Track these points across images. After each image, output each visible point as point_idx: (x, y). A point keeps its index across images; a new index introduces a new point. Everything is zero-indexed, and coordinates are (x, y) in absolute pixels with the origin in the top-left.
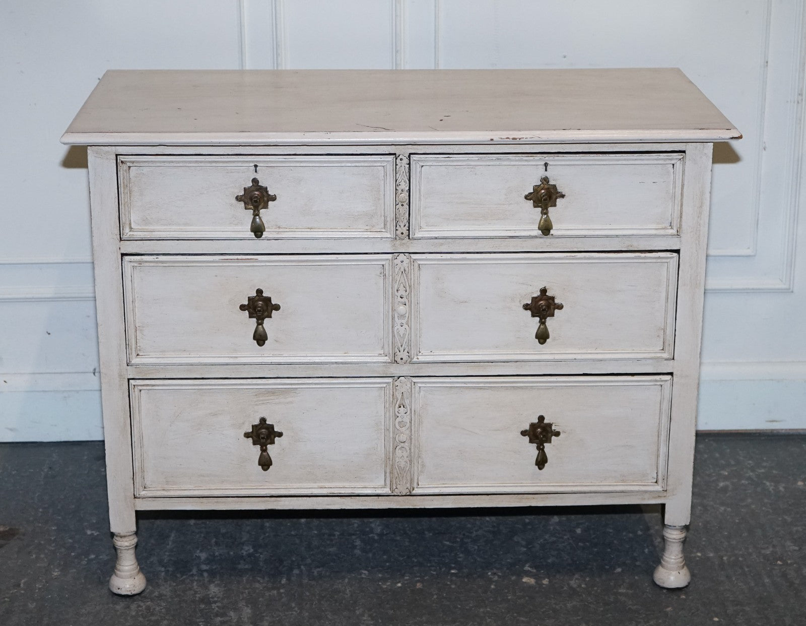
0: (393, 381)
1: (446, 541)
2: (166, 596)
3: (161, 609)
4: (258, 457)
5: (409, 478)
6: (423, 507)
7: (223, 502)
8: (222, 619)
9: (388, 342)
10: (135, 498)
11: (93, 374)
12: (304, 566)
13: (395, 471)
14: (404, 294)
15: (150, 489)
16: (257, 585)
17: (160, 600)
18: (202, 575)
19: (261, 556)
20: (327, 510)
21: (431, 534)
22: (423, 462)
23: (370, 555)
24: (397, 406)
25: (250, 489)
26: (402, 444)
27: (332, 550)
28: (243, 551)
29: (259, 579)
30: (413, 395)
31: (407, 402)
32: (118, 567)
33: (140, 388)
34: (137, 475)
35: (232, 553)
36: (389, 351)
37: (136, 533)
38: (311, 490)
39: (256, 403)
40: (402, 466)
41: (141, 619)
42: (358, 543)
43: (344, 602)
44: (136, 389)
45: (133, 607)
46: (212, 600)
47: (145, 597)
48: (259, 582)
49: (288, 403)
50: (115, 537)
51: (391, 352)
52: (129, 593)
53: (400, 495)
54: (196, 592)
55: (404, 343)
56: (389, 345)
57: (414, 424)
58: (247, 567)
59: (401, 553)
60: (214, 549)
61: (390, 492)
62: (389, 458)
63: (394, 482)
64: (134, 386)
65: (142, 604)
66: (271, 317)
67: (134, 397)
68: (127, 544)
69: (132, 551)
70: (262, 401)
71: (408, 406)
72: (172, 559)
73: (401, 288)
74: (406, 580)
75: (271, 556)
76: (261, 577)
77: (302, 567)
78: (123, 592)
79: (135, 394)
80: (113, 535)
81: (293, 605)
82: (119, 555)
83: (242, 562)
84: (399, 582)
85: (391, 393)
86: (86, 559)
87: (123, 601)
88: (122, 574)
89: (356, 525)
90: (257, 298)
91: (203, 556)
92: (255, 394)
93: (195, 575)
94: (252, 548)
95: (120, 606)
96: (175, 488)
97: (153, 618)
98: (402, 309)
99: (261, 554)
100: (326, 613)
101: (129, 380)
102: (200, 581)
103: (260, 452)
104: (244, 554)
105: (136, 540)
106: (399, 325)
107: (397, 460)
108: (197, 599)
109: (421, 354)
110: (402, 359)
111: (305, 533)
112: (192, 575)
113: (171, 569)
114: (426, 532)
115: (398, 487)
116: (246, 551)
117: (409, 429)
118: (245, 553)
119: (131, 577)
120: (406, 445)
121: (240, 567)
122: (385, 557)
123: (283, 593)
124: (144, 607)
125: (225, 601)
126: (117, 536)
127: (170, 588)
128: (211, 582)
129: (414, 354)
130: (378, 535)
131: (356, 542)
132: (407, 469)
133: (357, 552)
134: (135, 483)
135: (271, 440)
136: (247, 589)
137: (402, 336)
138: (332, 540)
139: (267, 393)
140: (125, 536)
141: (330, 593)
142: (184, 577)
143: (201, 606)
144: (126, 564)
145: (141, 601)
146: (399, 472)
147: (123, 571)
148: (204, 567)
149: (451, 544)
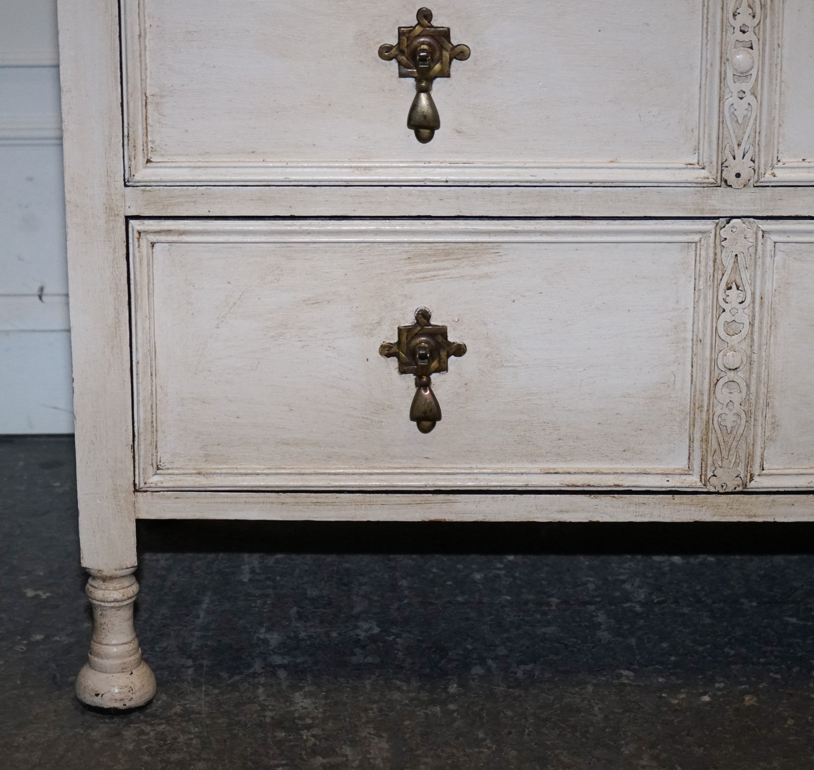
0: (716, 228)
1: (790, 616)
2: (199, 713)
3: (192, 739)
4: (410, 402)
5: (742, 455)
6: (770, 520)
7: (327, 504)
8: (325, 761)
9: (710, 135)
10: (136, 491)
11: (37, 298)
12: (492, 659)
13: (712, 437)
14: (751, 23)
15: (170, 471)
16: (396, 695)
17: (187, 721)
18: (274, 674)
19: (398, 640)
20: (560, 523)
21: (754, 604)
22: (773, 416)
23: (633, 641)
24: (723, 285)
25: (388, 474)
26: (732, 374)
27: (550, 630)
28: (358, 631)
29: (398, 683)
30: (759, 262)
31: (745, 276)
32: (96, 647)
33: (152, 238)
34: (142, 438)
35: (334, 634)
36: (710, 157)
37: (138, 574)
38: (525, 477)
39: (411, 276)
40: (729, 426)
41: (146, 758)
42: (601, 617)
43: (591, 729)
44: (144, 243)
45: (129, 733)
46: (299, 722)
47: (154, 716)
48: (399, 689)
49: (480, 277)
50: (90, 581)
51: (714, 159)
52: (119, 705)
53: (721, 491)
54: (264, 708)
55: (746, 138)
56: (710, 142)
57: (760, 329)
58: (369, 659)
59: (698, 638)
60: (296, 627)
61: (699, 484)
62: (702, 406)
63: (710, 462)
64: (139, 233)
65: (148, 729)
66: (448, 76)
67: (138, 260)
68: (117, 595)
69: (127, 613)
70: (422, 271)
71: (748, 288)
72: (209, 643)
73: (744, 10)
74: (719, 689)
75: (419, 640)
76: (402, 680)
77: (490, 662)
78: (107, 703)
79: (140, 250)
80: (86, 575)
81: (481, 735)
82: (100, 620)
83: (357, 650)
84: (705, 694)
85: (711, 255)
86: (25, 642)
87: (105, 723)
88: (107, 663)
89: (591, 586)
90: (418, 30)
91: (274, 638)
92: (405, 256)
93: (260, 674)
94: (378, 626)
95: (100, 731)
96: (223, 471)
97: (174, 757)
98: (741, 58)
99: (397, 637)
100: (557, 752)
101: (128, 218)
102: (271, 686)
103: (413, 390)
104: (361, 637)
105: (135, 588)
106: (735, 94)
107: (718, 410)
108: (268, 720)
109: (780, 164)
110: (738, 175)
111: (485, 600)
112: (254, 675)
113: (205, 662)
114: (743, 600)
115: (719, 472)
116: (366, 631)
117: (748, 340)
118: (362, 635)
119: (123, 671)
120: (739, 376)
121: (354, 660)
122: (665, 645)
123: (454, 711)
124: (152, 734)
125: (330, 724)
126: (94, 578)
127: (208, 699)
128: (294, 688)
129: (766, 165)
130: (643, 604)
131: (597, 616)
132: (740, 431)
133: (604, 635)
134: (137, 457)
135: (439, 362)
136: (375, 702)
137: (740, 121)
138: (545, 613)
139: (435, 255)
140: (112, 578)
141: (559, 712)
142: (237, 678)
143: (276, 734)
144: (114, 642)
145: (146, 722)
146: (721, 439)
147: (107, 657)
148: (277, 660)
149: (801, 623)
